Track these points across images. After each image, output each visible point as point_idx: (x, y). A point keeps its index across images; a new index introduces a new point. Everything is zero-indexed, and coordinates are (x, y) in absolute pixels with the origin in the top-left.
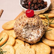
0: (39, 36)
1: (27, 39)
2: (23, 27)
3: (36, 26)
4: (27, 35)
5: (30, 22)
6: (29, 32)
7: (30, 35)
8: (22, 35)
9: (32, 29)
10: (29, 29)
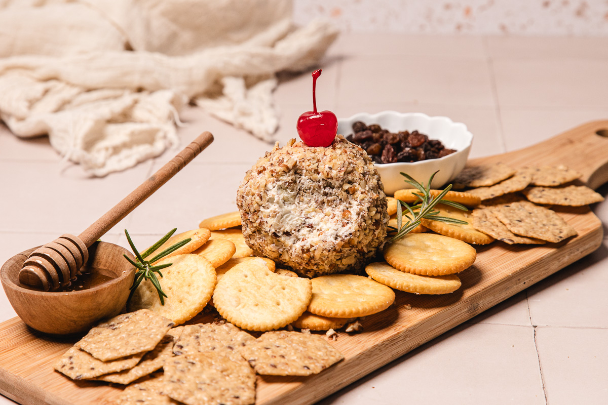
0: (344, 232)
1: (289, 241)
2: (272, 179)
3: (335, 184)
4: (290, 220)
5: (308, 160)
6: (302, 209)
7: (304, 224)
8: (263, 218)
9: (321, 198)
10: (306, 199)
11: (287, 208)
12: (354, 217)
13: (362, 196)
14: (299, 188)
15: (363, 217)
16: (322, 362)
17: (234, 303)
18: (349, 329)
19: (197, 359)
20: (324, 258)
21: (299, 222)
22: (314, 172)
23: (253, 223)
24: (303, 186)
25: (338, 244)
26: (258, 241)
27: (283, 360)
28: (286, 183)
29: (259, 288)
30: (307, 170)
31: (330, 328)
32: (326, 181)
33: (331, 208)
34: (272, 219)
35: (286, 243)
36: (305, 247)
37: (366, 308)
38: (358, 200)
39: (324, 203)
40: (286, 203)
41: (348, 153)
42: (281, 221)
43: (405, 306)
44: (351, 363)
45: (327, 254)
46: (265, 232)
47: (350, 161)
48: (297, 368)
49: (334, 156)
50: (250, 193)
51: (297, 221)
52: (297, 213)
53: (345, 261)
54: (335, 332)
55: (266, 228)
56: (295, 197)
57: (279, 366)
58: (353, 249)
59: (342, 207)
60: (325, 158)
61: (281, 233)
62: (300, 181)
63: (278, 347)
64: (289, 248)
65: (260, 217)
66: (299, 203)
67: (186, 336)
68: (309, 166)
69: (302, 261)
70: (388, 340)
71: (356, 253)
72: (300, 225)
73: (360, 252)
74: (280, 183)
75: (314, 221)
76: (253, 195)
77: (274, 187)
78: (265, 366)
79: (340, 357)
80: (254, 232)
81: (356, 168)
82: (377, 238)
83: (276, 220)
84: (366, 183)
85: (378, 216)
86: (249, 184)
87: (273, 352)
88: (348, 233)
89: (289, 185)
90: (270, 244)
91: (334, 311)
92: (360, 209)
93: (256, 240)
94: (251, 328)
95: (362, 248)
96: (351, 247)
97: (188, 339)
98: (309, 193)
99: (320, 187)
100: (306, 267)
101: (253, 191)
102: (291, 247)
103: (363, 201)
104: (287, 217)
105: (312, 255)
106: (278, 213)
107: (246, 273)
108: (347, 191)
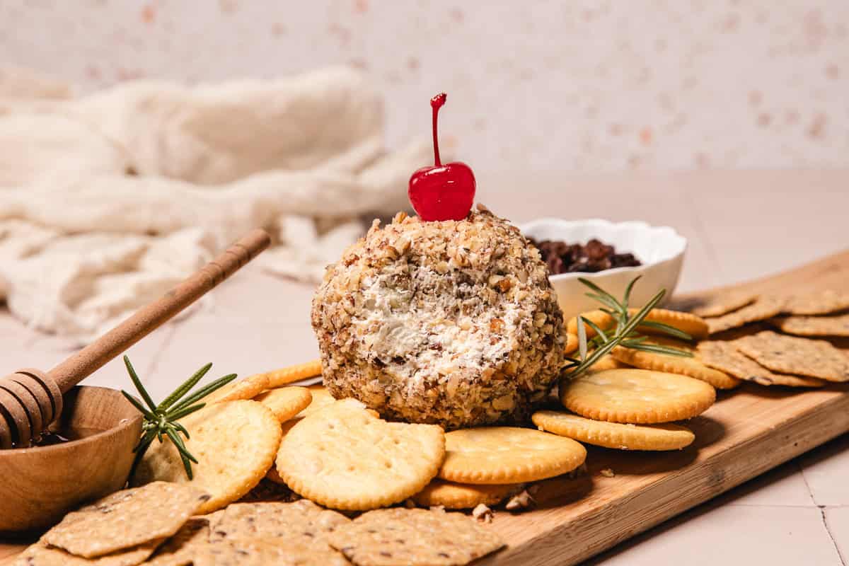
0: (494, 352)
1: (401, 373)
2: (370, 270)
3: (476, 276)
4: (402, 338)
5: (430, 239)
6: (422, 320)
7: (427, 344)
8: (357, 336)
9: (453, 302)
10: (428, 305)
11: (396, 317)
12: (510, 327)
13: (522, 294)
14: (415, 286)
15: (525, 327)
16: (471, 548)
17: (313, 467)
18: (512, 504)
19: (252, 547)
20: (462, 396)
21: (419, 341)
22: (441, 259)
23: (340, 347)
24: (422, 283)
25: (485, 372)
26: (350, 379)
27: (401, 547)
28: (393, 276)
29: (354, 443)
30: (428, 256)
31: (478, 503)
32: (461, 272)
33: (471, 319)
34: (373, 335)
35: (398, 376)
36: (430, 379)
37: (539, 466)
38: (516, 301)
39: (457, 310)
40: (395, 310)
41: (496, 228)
42: (387, 338)
43: (603, 472)
44: (520, 553)
45: (468, 387)
46: (361, 360)
47: (499, 238)
48: (427, 555)
49: (473, 231)
50: (335, 298)
51: (414, 338)
52: (414, 325)
53: (497, 404)
54: (488, 509)
55: (363, 352)
56: (409, 300)
57: (395, 555)
58: (511, 383)
59: (489, 315)
60: (457, 236)
61: (389, 359)
62: (417, 275)
63: (392, 529)
64: (403, 384)
65: (352, 334)
66: (416, 311)
67: (231, 518)
68: (431, 248)
69: (426, 403)
70: (580, 518)
71: (515, 391)
72: (419, 346)
73: (522, 390)
74: (384, 277)
75: (443, 338)
76: (339, 299)
77: (374, 283)
78: (371, 555)
79: (500, 542)
80: (343, 365)
81: (510, 250)
82: (549, 368)
83: (380, 337)
84: (528, 274)
85: (550, 329)
86: (331, 284)
87: (383, 536)
88: (501, 353)
89: (399, 281)
90: (370, 380)
91: (485, 472)
92: (519, 314)
93: (346, 379)
94: (343, 504)
95: (525, 382)
96: (506, 378)
97: (234, 522)
98: (432, 295)
99: (450, 282)
100: (432, 414)
101: (340, 292)
102: (405, 382)
103: (524, 302)
104: (397, 333)
105: (442, 391)
106: (383, 324)
107: (331, 421)
108: (496, 288)
